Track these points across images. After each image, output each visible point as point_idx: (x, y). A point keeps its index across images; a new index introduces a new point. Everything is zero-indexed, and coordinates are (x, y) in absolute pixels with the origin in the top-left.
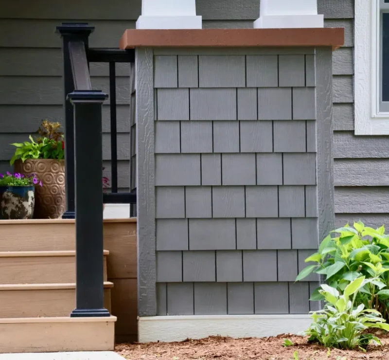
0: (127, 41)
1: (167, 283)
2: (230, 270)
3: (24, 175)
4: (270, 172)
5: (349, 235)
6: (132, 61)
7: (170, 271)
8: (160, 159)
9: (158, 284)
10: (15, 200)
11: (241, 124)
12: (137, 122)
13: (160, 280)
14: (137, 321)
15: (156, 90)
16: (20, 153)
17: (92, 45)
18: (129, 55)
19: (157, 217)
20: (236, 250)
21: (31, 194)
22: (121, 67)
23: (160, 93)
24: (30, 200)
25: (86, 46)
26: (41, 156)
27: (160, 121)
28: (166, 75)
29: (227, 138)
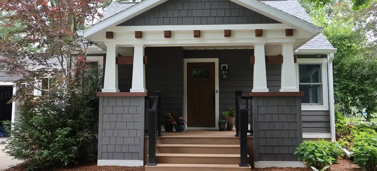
0: (251, 95)
1: (261, 154)
2: (277, 150)
3: (225, 120)
4: (286, 126)
5: (308, 144)
6: (252, 99)
7: (262, 151)
8: (259, 123)
9: (259, 154)
10: (223, 125)
11: (279, 115)
12: (253, 113)
13: (259, 153)
14: (254, 162)
15: (258, 106)
16: (224, 115)
17: (242, 96)
18: (251, 98)
19: (259, 137)
20: (278, 146)
21: (226, 124)
22: (249, 101)
23: (259, 107)
24: (226, 125)
25: (241, 96)
26: (228, 115)
27: (260, 114)
28: (260, 103)
29: (275, 118)
